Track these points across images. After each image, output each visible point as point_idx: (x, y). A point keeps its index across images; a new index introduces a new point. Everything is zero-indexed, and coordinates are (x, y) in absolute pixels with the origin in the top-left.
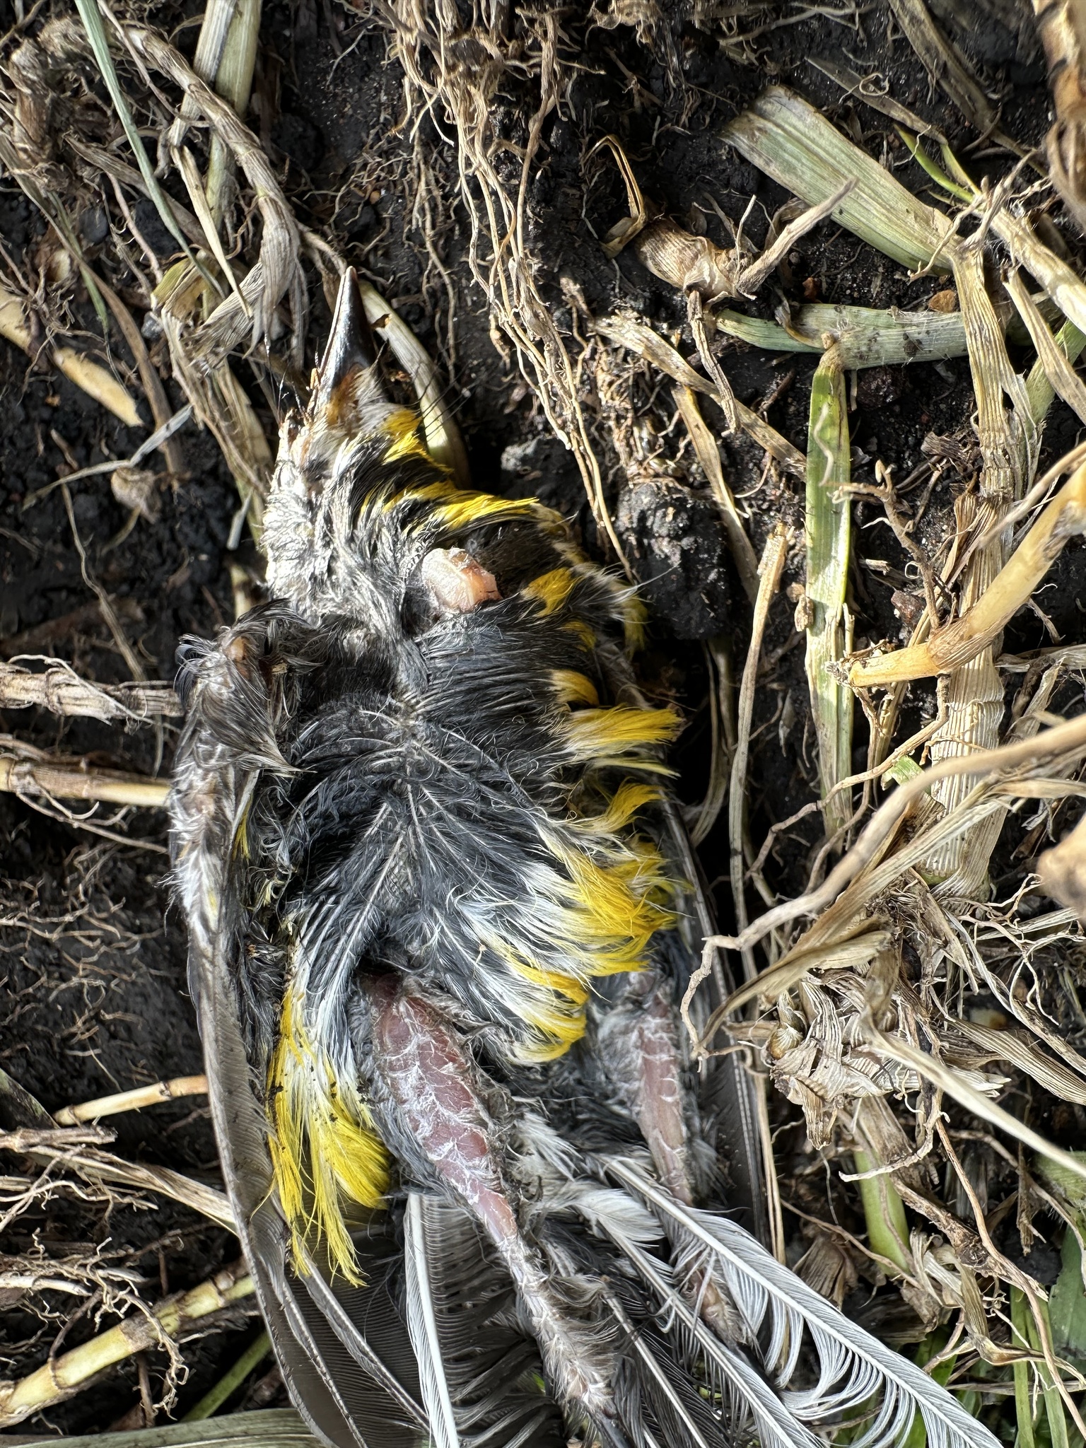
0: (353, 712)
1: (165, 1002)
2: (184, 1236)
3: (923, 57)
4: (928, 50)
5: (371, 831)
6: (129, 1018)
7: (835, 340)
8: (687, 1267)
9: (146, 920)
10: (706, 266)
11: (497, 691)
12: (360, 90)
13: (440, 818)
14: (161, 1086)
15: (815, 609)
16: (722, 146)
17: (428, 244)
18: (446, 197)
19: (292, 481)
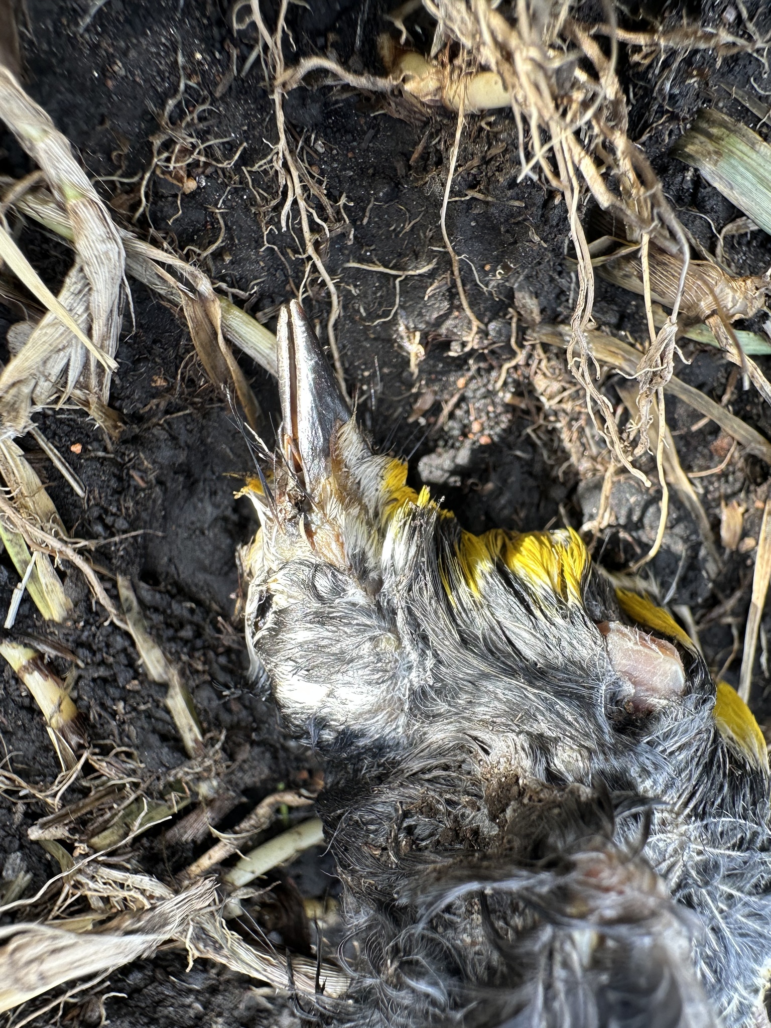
12: (138, 46)
16: (686, 168)
17: (310, 250)
18: (329, 195)
19: (338, 590)
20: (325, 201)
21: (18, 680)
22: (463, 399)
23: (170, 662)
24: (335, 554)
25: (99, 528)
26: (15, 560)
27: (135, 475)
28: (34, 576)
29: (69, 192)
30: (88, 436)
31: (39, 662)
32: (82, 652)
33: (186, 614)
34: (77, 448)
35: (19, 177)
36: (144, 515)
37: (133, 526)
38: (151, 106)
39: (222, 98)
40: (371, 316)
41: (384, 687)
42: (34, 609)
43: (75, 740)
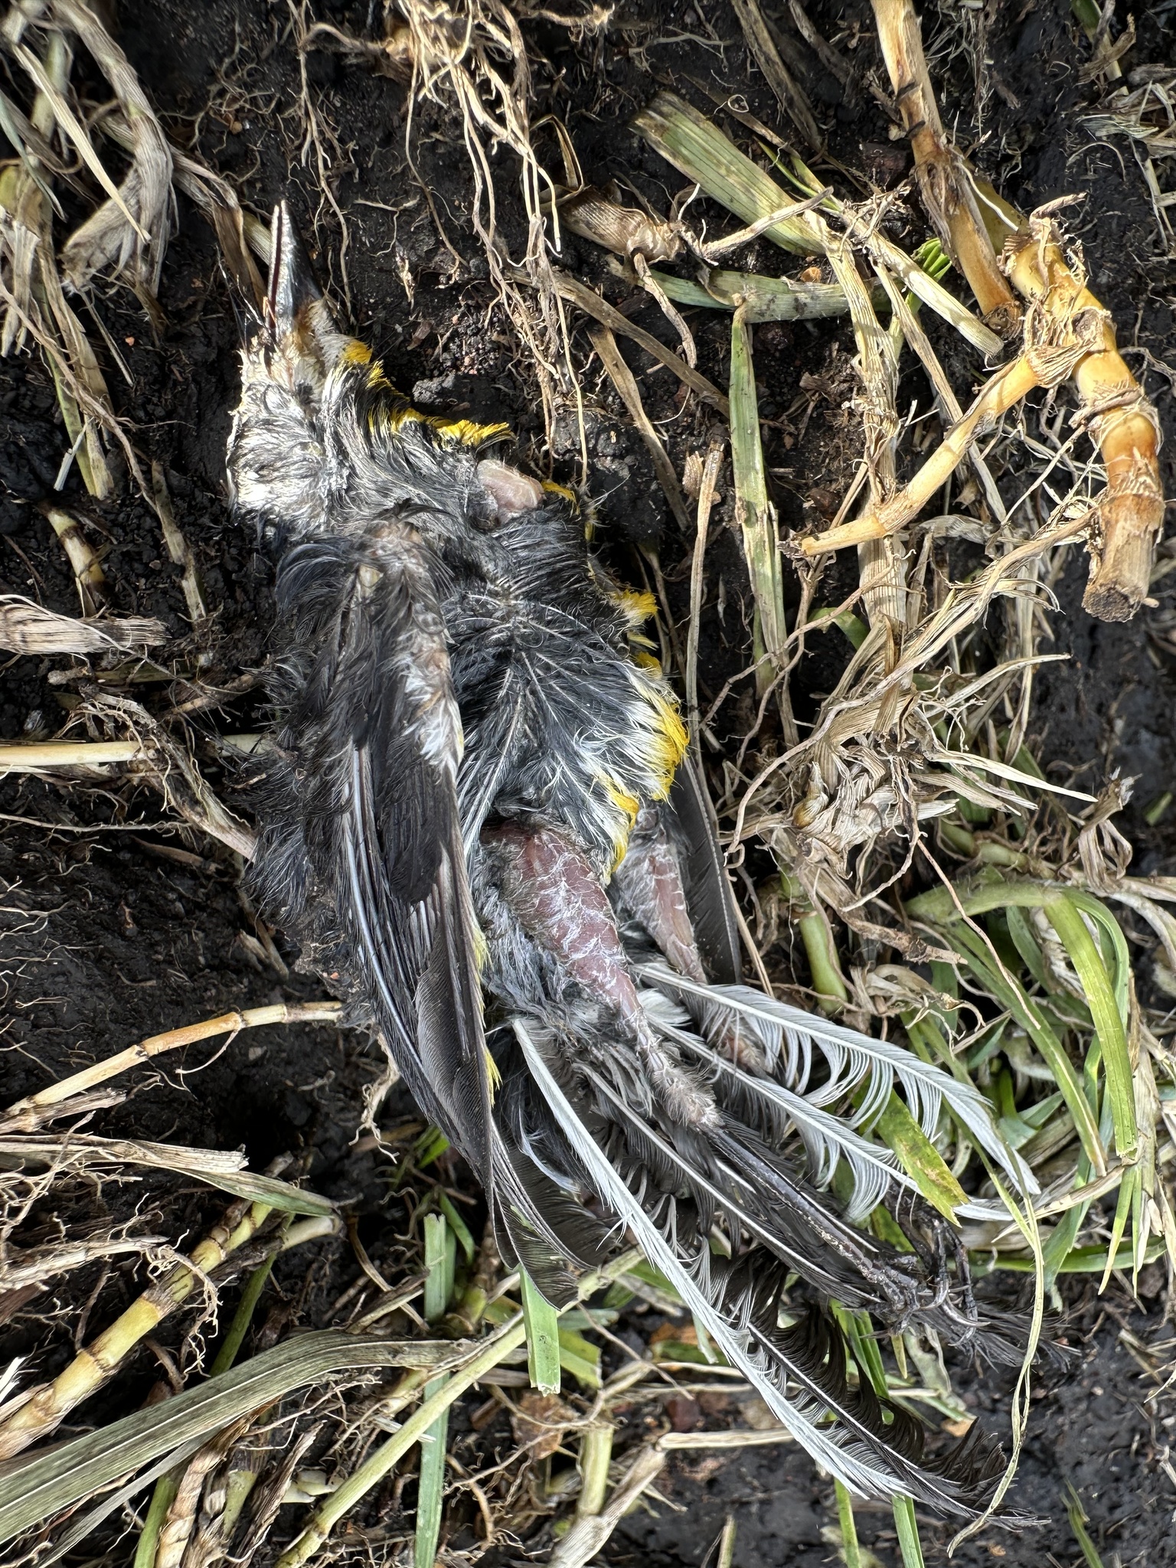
0: (464, 597)
1: (89, 976)
2: (162, 1208)
3: (776, 90)
4: (779, 84)
5: (502, 693)
6: (51, 1001)
7: (744, 300)
8: (718, 1033)
9: (46, 896)
10: (649, 234)
11: (566, 574)
12: (206, 15)
13: (559, 676)
14: (136, 1048)
15: (749, 507)
16: (632, 136)
17: (323, 184)
18: (341, 140)
19: (284, 404)
20: (336, 143)
21: (61, 547)
22: (455, 334)
23: (187, 547)
24: (284, 380)
25: (141, 414)
26: (69, 429)
27: (175, 369)
28: (83, 448)
29: (132, 109)
30: (141, 330)
31: (78, 530)
32: (115, 530)
33: (206, 503)
34: (130, 341)
35: (101, 102)
36: (180, 410)
37: (169, 415)
38: (213, 63)
39: (267, 59)
40: (375, 248)
41: (307, 481)
42: (81, 484)
43: (98, 597)
